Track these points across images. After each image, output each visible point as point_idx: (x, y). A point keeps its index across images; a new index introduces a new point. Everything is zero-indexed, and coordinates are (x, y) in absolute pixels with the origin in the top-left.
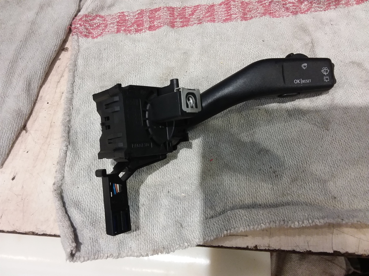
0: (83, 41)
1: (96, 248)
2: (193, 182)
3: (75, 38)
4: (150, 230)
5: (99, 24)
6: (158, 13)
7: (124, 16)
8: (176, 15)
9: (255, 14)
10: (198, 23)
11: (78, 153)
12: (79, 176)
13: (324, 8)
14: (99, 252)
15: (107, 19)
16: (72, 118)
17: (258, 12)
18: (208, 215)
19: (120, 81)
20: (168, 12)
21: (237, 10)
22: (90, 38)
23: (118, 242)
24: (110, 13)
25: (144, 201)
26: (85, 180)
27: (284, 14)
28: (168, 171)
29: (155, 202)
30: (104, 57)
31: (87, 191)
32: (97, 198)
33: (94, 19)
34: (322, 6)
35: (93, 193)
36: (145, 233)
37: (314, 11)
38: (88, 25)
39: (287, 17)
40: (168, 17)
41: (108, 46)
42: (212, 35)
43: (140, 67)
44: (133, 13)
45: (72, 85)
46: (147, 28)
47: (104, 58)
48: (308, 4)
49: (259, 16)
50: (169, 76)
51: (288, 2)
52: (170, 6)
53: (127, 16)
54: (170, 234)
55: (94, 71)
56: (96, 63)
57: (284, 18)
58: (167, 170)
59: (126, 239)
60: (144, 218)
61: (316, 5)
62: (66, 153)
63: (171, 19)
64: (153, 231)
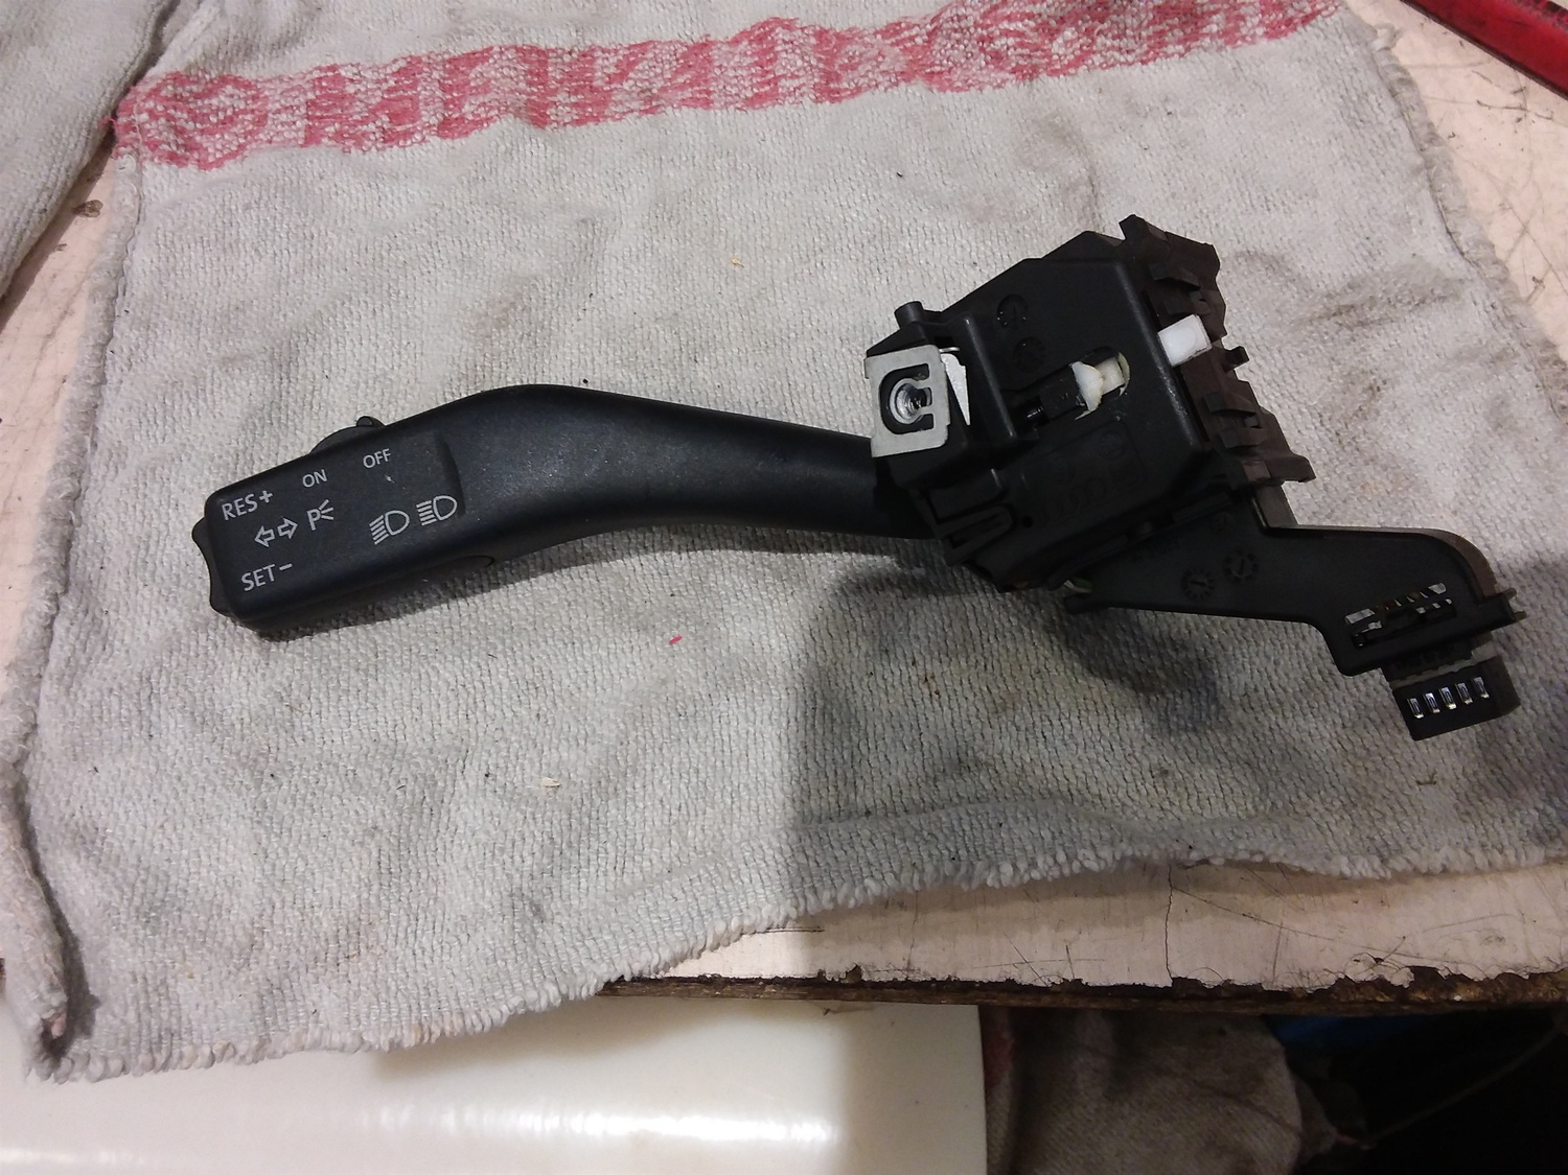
0: (159, 177)
1: (160, 1018)
2: (594, 731)
3: (128, 166)
4: (401, 935)
5: (234, 113)
6: (478, 68)
7: (338, 80)
8: (554, 78)
9: (870, 75)
10: (642, 108)
11: (105, 625)
12: (101, 718)
13: (1138, 51)
14: (175, 1038)
15: (267, 93)
16: (92, 484)
17: (883, 67)
18: (651, 861)
19: (304, 331)
20: (519, 67)
21: (799, 63)
22: (192, 168)
23: (256, 988)
24: (280, 71)
25: (378, 813)
26: (125, 736)
27: (987, 79)
28: (492, 687)
29: (425, 820)
30: (242, 238)
31: (134, 784)
32: (174, 811)
33: (209, 93)
34: (1131, 44)
35: (160, 790)
36: (378, 951)
37: (1101, 65)
38: (185, 116)
39: (994, 88)
40: (522, 85)
41: (264, 193)
42: (697, 157)
43: (394, 276)
44: (375, 69)
45: (98, 352)
46: (430, 126)
47: (244, 245)
48: (1079, 38)
49: (886, 84)
50: (515, 308)
51: (998, 32)
52: (528, 43)
53: (352, 81)
54: (487, 950)
55: (200, 294)
56: (208, 265)
57: (985, 92)
58: (488, 685)
59: (294, 976)
60: (375, 887)
61: (1109, 43)
62: (50, 626)
63: (533, 93)
64: (411, 939)
